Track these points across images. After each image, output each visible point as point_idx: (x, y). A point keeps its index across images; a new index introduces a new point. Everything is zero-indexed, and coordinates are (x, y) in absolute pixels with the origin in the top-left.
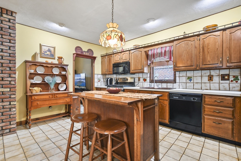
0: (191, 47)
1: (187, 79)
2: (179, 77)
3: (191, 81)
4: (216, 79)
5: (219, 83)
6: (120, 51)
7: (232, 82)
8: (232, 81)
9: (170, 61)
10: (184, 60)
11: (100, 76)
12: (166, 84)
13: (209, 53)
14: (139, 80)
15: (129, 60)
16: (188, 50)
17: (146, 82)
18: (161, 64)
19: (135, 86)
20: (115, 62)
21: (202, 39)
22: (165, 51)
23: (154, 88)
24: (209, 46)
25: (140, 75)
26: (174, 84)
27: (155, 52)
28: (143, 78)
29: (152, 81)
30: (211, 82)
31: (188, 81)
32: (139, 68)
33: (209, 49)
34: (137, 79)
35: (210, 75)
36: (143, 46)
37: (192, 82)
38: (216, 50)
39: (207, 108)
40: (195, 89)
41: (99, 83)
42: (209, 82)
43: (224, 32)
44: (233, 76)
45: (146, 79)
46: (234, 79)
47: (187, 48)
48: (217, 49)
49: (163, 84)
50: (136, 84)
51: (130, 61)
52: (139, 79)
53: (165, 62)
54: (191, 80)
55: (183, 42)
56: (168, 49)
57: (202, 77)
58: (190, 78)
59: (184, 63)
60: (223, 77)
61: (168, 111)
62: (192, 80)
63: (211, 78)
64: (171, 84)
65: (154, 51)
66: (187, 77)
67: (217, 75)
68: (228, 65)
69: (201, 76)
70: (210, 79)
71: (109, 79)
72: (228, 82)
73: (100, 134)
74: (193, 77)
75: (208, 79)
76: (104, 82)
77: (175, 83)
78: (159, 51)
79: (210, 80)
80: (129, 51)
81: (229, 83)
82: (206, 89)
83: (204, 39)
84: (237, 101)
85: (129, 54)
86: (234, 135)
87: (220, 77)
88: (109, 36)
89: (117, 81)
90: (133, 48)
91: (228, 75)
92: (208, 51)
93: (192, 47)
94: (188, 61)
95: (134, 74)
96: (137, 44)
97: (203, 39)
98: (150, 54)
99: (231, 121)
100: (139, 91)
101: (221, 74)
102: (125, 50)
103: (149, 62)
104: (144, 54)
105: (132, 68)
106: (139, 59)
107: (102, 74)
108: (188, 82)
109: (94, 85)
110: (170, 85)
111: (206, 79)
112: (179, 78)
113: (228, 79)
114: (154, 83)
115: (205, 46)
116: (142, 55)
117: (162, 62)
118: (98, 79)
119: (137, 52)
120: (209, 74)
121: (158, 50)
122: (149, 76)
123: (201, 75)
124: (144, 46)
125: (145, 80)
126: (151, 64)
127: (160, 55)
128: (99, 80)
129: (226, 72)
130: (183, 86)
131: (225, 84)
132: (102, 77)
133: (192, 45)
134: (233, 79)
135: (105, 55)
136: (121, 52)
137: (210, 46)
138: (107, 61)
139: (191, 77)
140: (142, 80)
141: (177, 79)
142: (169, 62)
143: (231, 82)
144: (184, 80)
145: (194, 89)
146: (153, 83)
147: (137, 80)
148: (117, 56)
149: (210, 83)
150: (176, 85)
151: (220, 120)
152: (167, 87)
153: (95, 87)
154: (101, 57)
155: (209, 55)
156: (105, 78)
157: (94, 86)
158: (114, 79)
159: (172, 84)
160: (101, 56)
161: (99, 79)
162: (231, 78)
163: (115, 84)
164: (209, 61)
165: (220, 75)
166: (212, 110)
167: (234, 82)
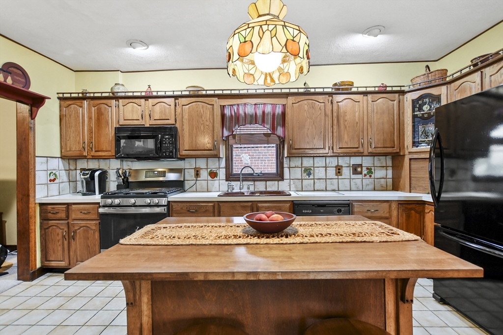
0: (319, 114)
1: (303, 172)
2: (289, 168)
3: (309, 177)
4: (346, 172)
5: (350, 179)
6: (143, 94)
7: (365, 177)
8: (365, 175)
9: (272, 135)
10: (308, 137)
11: (57, 165)
12: (265, 182)
13: (346, 127)
14: (197, 174)
15: (176, 121)
16: (313, 118)
17: (216, 178)
18: (250, 139)
19: (184, 191)
20: (122, 122)
21: (335, 102)
22: (264, 112)
24: (346, 116)
25: (201, 163)
26: (280, 183)
27: (241, 112)
28: (209, 170)
29: (230, 177)
30: (340, 177)
31: (305, 176)
33: (346, 121)
34: (193, 172)
35: (338, 165)
36: (217, 92)
37: (311, 177)
38: (355, 125)
40: (317, 190)
41: (54, 187)
42: (337, 177)
43: (365, 97)
44: (367, 168)
45: (218, 171)
46: (367, 172)
47: (313, 114)
48: (357, 123)
49: (256, 183)
50: (187, 185)
51: (177, 125)
52: (198, 171)
53: (263, 135)
54: (309, 174)
55: (305, 102)
56: (268, 109)
57: (327, 168)
58: (308, 171)
60: (356, 170)
62: (311, 174)
63: (339, 170)
64: (273, 182)
65: (238, 109)
66: (303, 168)
67: (347, 166)
68: (370, 150)
69: (326, 167)
70: (339, 172)
71: (97, 174)
72: (360, 176)
74: (312, 168)
75: (335, 172)
76: (69, 182)
77: (283, 179)
78: (250, 110)
79: (339, 174)
80: (176, 97)
81: (362, 179)
82: (333, 189)
83: (339, 104)
84: (393, 208)
85: (175, 106)
87: (351, 168)
89: (125, 180)
90: (187, 93)
91: (361, 166)
92: (345, 125)
93: (320, 114)
94: (314, 138)
95: (184, 159)
96: (199, 86)
97: (337, 102)
98: (227, 115)
100: (216, 203)
101: (353, 165)
102: (160, 94)
103: (226, 133)
104: (218, 112)
105: (185, 144)
106: (208, 123)
107: (63, 157)
108: (306, 178)
109: (35, 196)
110: (272, 186)
111: (332, 172)
112: (288, 170)
113: (361, 173)
114: (239, 180)
115: (341, 116)
116: (215, 114)
117: (256, 135)
118: (49, 172)
119: (199, 106)
120: (337, 164)
121: (249, 107)
122: (223, 164)
123: (324, 165)
124: (220, 92)
125: (213, 175)
126: (231, 138)
127: (253, 119)
128: (52, 177)
129: (358, 161)
130: (296, 187)
131: (358, 179)
132: (61, 167)
133: (321, 110)
135: (80, 95)
136: (146, 98)
137: (348, 118)
138: (90, 118)
139: (311, 169)
140: (204, 174)
141: (286, 171)
142: (270, 136)
143: (364, 176)
144: (298, 173)
145: (314, 190)
146: (239, 183)
147: (190, 175)
148: (133, 107)
149: (338, 179)
150: (283, 186)
152: (266, 188)
153: (37, 201)
154: (58, 101)
155: (346, 133)
156: (72, 167)
157: (31, 199)
158: (117, 172)
159: (277, 182)
160: (59, 98)
161: (54, 172)
162: (365, 172)
163: (119, 187)
164: (346, 142)
165: (351, 166)
167: (368, 176)
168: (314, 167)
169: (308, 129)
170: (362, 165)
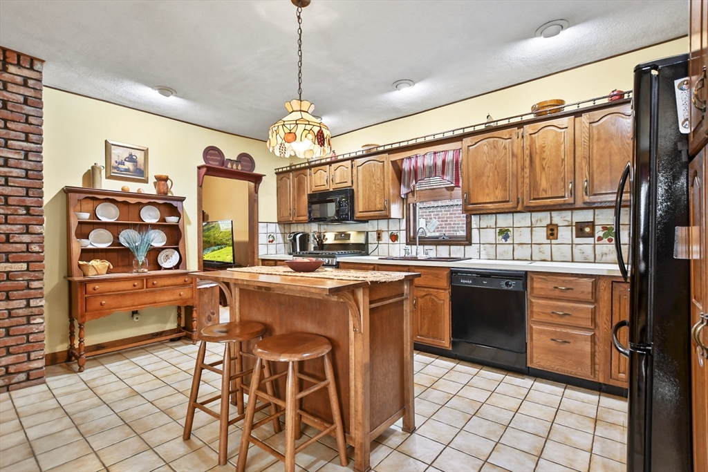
0: (503, 155)
1: (497, 234)
2: (479, 229)
3: (506, 241)
4: (565, 234)
5: (572, 244)
6: (329, 160)
7: (600, 242)
8: (600, 239)
9: (456, 188)
10: (488, 187)
11: (274, 228)
12: (448, 247)
13: (544, 169)
14: (379, 238)
15: (352, 183)
16: (495, 161)
17: (396, 242)
18: (434, 195)
19: (368, 255)
20: (314, 189)
21: (527, 134)
22: (444, 162)
23: (415, 259)
24: (544, 152)
25: (382, 225)
26: (467, 247)
27: (420, 164)
28: (390, 232)
29: (411, 241)
30: (553, 241)
31: (500, 239)
32: (379, 206)
33: (544, 159)
34: (375, 235)
35: (551, 224)
36: (387, 148)
37: (510, 241)
38: (560, 163)
39: (537, 307)
40: (518, 260)
41: (272, 247)
42: (549, 241)
43: (577, 119)
44: (603, 228)
45: (398, 234)
46: (604, 234)
47: (495, 156)
48: (563, 160)
49: (439, 247)
50: (371, 248)
51: (354, 187)
52: (379, 234)
53: (445, 189)
54: (506, 238)
55: (484, 142)
56: (450, 157)
57: (534, 229)
58: (504, 233)
59: (488, 195)
60: (581, 230)
61: (448, 316)
62: (508, 237)
63: (552, 231)
64: (458, 247)
65: (416, 162)
66: (498, 230)
67: (567, 224)
68: (587, 199)
69: (531, 227)
70: (552, 234)
71: (298, 236)
72: (591, 240)
73: (268, 362)
74: (511, 229)
75: (546, 234)
76: (285, 243)
77: (470, 244)
78: (429, 161)
79: (551, 237)
80: (352, 159)
81: (595, 244)
82: (543, 259)
83: (533, 135)
84: (603, 288)
85: (352, 167)
86: (597, 367)
87: (574, 228)
88: (290, 133)
89: (320, 242)
90: (360, 153)
91: (592, 225)
92: (542, 165)
93: (505, 154)
94: (496, 188)
95: (367, 221)
96: (373, 143)
97: (531, 134)
98: (406, 170)
99: (590, 334)
100: (376, 266)
101: (576, 223)
102: (340, 158)
103: (404, 190)
104: (389, 169)
105: (360, 206)
106: (379, 182)
107: (279, 223)
108: (501, 242)
109: (258, 253)
110: (457, 251)
111: (541, 235)
112: (478, 231)
113: (592, 235)
114: (416, 245)
115: (536, 153)
116: (385, 171)
117: (438, 190)
118: (268, 235)
119: (373, 163)
120: (549, 222)
121: (426, 158)
122: (403, 226)
123: (530, 225)
124: (389, 147)
125: (394, 238)
126: (410, 195)
127: (432, 170)
128: (271, 239)
129: (586, 216)
130: (487, 254)
131: (586, 245)
132: (278, 231)
133: (506, 149)
134: (601, 234)
135: (288, 168)
136: (330, 164)
137: (547, 153)
138: (294, 187)
139: (508, 230)
140: (386, 237)
141: (475, 233)
142: (453, 190)
143: (598, 241)
144: (490, 236)
145: (513, 259)
147: (373, 238)
148: (321, 173)
149: (551, 244)
150: (471, 251)
151: (567, 333)
152: (450, 255)
153: (260, 257)
154: (276, 176)
155: (543, 176)
156: (287, 231)
157: (256, 256)
158: (314, 235)
159: (463, 247)
160: (276, 173)
161: (272, 234)
162: (599, 232)
163: (315, 248)
164: (543, 190)
165: (574, 224)
166: (549, 311)
167: (605, 240)
168: (513, 227)
169: (489, 177)
170: (593, 222)
